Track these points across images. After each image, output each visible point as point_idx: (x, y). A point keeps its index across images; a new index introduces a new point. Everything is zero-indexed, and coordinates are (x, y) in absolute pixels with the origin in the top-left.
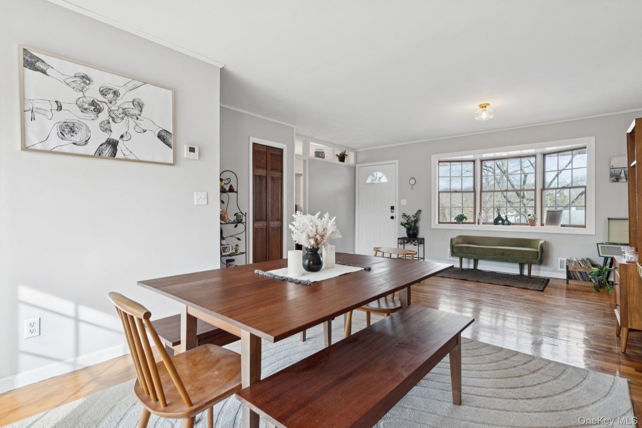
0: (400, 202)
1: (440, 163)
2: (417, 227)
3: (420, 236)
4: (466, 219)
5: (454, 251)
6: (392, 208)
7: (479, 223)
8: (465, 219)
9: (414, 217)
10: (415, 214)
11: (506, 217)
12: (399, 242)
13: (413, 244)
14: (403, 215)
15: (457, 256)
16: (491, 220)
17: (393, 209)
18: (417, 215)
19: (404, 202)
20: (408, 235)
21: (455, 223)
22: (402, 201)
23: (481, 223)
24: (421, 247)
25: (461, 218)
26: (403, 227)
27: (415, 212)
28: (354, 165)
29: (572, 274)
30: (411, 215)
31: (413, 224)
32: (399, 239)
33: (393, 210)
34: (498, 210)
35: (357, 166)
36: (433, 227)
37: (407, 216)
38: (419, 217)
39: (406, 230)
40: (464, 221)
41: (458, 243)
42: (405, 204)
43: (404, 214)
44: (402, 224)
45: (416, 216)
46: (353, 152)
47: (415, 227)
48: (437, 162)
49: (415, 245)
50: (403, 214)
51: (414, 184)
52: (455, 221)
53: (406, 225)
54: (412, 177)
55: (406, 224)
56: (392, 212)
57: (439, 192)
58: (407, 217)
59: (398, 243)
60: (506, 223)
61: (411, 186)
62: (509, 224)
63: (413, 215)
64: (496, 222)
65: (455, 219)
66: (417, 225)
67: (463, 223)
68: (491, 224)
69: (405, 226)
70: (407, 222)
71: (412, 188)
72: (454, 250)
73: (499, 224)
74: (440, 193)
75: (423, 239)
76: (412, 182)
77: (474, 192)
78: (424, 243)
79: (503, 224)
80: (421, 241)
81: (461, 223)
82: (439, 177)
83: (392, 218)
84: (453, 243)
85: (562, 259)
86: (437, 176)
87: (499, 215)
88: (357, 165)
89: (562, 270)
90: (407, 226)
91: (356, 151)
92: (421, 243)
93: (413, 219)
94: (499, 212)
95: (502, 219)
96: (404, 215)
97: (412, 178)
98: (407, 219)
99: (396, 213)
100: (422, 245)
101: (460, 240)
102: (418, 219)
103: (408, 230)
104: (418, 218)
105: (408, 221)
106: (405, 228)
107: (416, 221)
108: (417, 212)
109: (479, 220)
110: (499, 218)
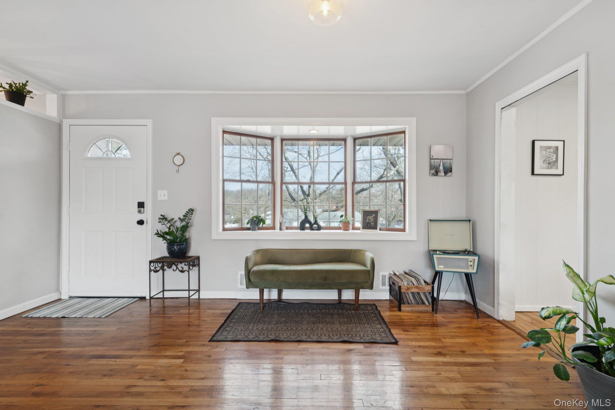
0: (155, 195)
1: (224, 135)
2: (187, 239)
3: (192, 253)
4: (264, 223)
5: (252, 280)
6: (141, 205)
7: (281, 229)
8: (262, 224)
9: (182, 220)
10: (184, 216)
11: (315, 218)
12: (152, 268)
13: (179, 270)
14: (161, 217)
15: (255, 287)
16: (296, 224)
17: (143, 207)
18: (187, 218)
19: (163, 195)
20: (169, 254)
21: (249, 229)
22: (160, 192)
23: (284, 227)
24: (194, 272)
25: (256, 222)
26: (161, 239)
27: (184, 213)
28: (58, 121)
29: (404, 296)
30: (176, 218)
31: (179, 234)
32: (151, 262)
33: (142, 209)
34: (305, 209)
35: (66, 123)
36: (214, 237)
37: (169, 219)
38: (190, 221)
39: (166, 245)
40: (261, 226)
41: (256, 264)
42: (166, 198)
43: (163, 216)
44: (158, 234)
45: (185, 219)
46: (54, 92)
47: (184, 239)
48: (221, 132)
49: (182, 271)
50: (161, 215)
51: (182, 163)
52: (249, 226)
53: (166, 236)
54: (178, 152)
55: (166, 233)
56: (140, 212)
57: (224, 181)
58: (169, 222)
59: (150, 269)
60: (316, 227)
61: (177, 168)
62: (319, 228)
63: (180, 218)
64: (302, 227)
65: (248, 223)
66: (187, 235)
67: (259, 229)
68: (296, 228)
69: (164, 238)
70: (167, 230)
71: (178, 172)
72: (252, 278)
73: (307, 228)
74: (225, 183)
75: (198, 258)
76: (178, 160)
77: (273, 183)
78: (199, 265)
79: (311, 228)
80: (195, 262)
81: (257, 229)
82: (223, 156)
83: (141, 222)
84: (250, 265)
85: (384, 273)
86: (221, 155)
87: (306, 217)
88: (64, 121)
89: (384, 287)
90: (168, 237)
91: (63, 92)
92: (194, 266)
93: (179, 224)
94: (306, 211)
95: (310, 222)
96: (163, 218)
97: (178, 154)
98: (168, 225)
99: (148, 215)
100: (196, 269)
101: (258, 258)
102: (189, 225)
103: (171, 244)
104: (188, 223)
105: (169, 229)
106: (165, 241)
107: (185, 228)
108: (187, 212)
109: (281, 223)
110: (306, 220)
